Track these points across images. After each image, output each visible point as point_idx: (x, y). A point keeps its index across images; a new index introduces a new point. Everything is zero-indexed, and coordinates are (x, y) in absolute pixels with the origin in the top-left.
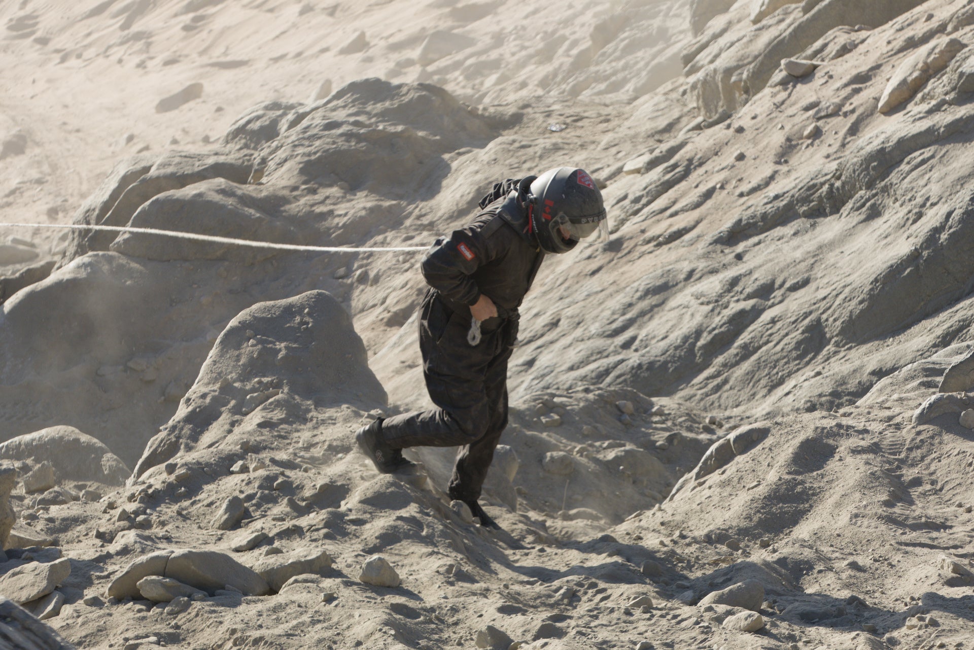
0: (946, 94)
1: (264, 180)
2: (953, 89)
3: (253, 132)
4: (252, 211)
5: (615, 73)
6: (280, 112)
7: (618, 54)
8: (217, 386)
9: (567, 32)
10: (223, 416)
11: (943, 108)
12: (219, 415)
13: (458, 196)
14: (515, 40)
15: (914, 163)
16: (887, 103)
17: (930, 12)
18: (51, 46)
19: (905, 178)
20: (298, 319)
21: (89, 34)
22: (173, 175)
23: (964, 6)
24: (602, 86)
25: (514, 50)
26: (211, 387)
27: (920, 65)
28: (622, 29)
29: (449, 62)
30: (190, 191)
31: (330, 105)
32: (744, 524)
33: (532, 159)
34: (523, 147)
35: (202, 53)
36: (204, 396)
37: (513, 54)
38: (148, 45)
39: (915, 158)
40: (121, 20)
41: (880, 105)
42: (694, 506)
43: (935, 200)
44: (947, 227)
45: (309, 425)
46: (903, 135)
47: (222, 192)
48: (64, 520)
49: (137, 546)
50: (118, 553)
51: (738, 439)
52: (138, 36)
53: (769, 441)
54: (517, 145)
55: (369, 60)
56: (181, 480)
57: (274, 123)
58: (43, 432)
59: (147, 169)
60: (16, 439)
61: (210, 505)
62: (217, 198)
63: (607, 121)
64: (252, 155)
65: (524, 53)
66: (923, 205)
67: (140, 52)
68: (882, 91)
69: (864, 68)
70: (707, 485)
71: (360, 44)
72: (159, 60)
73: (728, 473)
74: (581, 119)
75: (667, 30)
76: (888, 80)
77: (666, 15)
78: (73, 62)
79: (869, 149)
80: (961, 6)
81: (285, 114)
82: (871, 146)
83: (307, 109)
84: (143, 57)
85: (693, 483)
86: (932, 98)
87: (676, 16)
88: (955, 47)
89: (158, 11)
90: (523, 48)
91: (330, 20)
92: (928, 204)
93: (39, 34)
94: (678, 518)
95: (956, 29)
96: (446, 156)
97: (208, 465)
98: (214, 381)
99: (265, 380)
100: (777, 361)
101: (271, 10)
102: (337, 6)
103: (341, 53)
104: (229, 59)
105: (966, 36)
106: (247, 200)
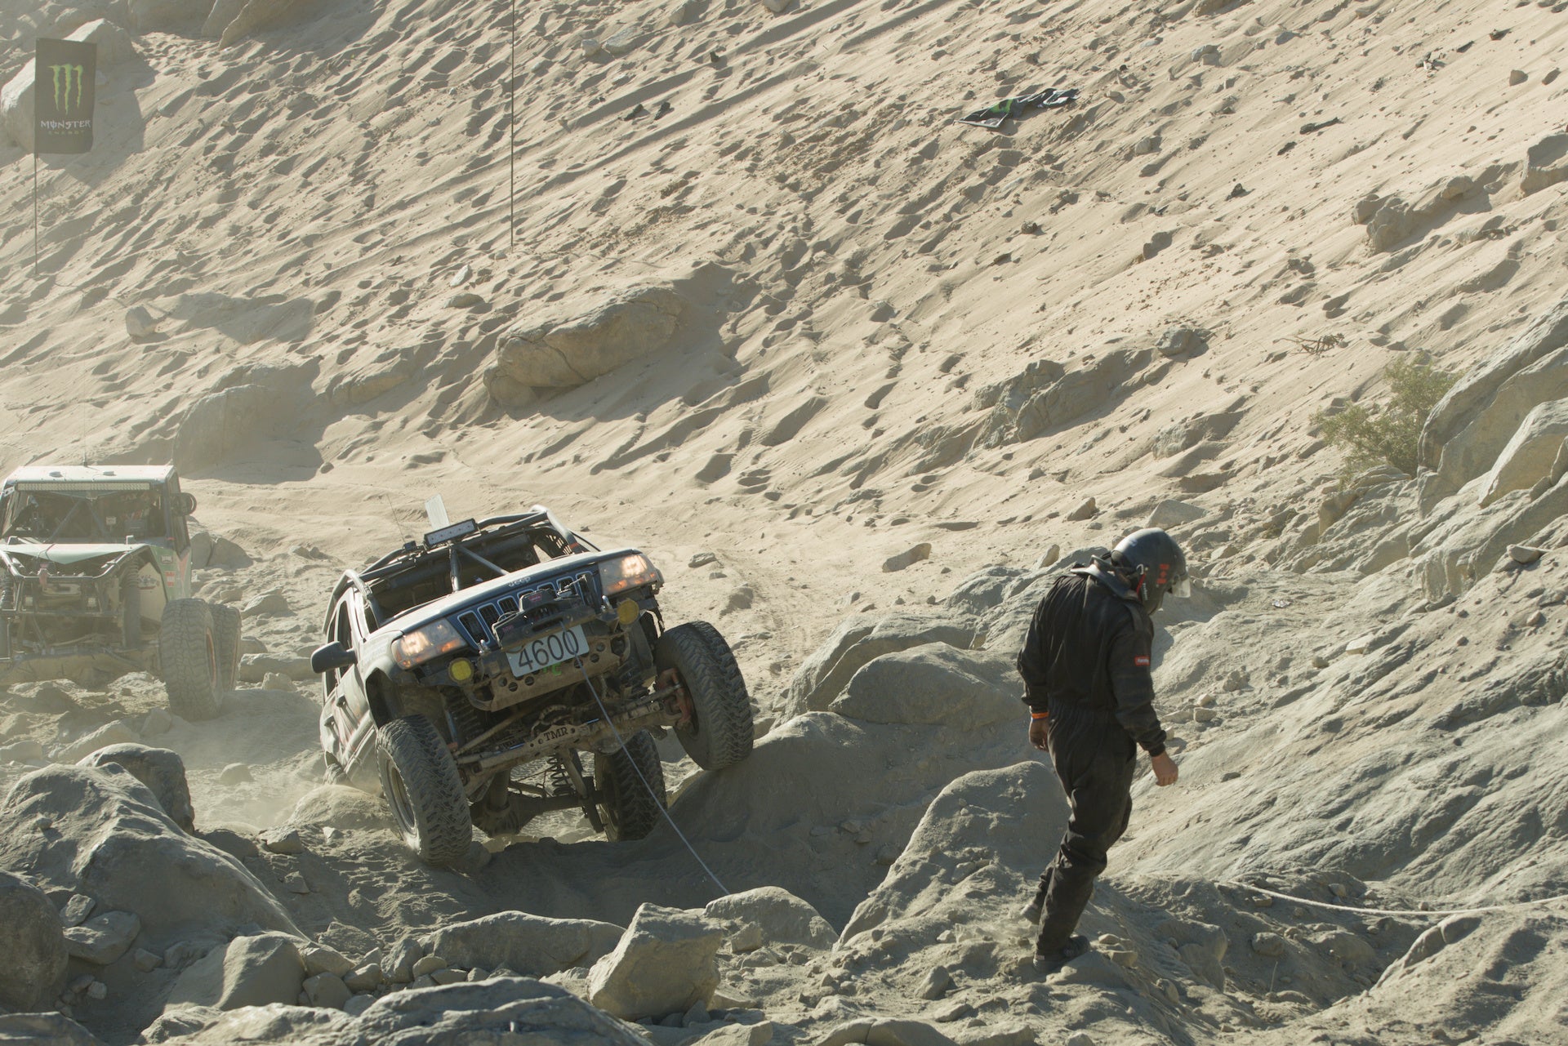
1: (985, 646)
3: (976, 596)
4: (972, 676)
5: (1342, 551)
6: (1003, 578)
7: (1345, 531)
8: (927, 854)
9: (1296, 507)
10: (933, 884)
12: (928, 883)
13: (1179, 669)
14: (1244, 512)
18: (782, 501)
20: (1011, 789)
21: (820, 491)
22: (895, 637)
24: (1329, 563)
25: (1243, 522)
26: (921, 855)
28: (1350, 507)
30: (910, 654)
32: (1452, 1014)
33: (1255, 634)
34: (1246, 622)
35: (930, 514)
36: (914, 863)
37: (1241, 527)
38: (878, 503)
40: (853, 477)
42: (1402, 994)
45: (1018, 897)
47: (943, 656)
48: (768, 982)
49: (840, 1012)
50: (821, 1019)
51: (1449, 927)
52: (868, 495)
53: (1479, 931)
54: (1240, 620)
55: (1098, 527)
56: (887, 947)
57: (998, 588)
58: (753, 892)
59: (869, 630)
60: (726, 898)
61: (914, 974)
62: (938, 662)
63: (1332, 599)
64: (974, 620)
65: (1252, 526)
67: (870, 510)
70: (1416, 973)
71: (1089, 511)
72: (888, 519)
73: (1437, 962)
74: (1306, 596)
75: (1395, 509)
77: (1395, 494)
78: (802, 518)
81: (1009, 580)
83: (1032, 576)
84: (873, 515)
85: (1401, 971)
87: (1404, 495)
89: (890, 470)
90: (1252, 521)
91: (1060, 485)
93: (770, 489)
94: (1385, 1005)
96: (1169, 629)
97: (915, 933)
98: (925, 848)
99: (976, 849)
100: (1492, 849)
101: (1002, 474)
102: (1066, 473)
103: (1071, 518)
104: (957, 520)
106: (968, 665)
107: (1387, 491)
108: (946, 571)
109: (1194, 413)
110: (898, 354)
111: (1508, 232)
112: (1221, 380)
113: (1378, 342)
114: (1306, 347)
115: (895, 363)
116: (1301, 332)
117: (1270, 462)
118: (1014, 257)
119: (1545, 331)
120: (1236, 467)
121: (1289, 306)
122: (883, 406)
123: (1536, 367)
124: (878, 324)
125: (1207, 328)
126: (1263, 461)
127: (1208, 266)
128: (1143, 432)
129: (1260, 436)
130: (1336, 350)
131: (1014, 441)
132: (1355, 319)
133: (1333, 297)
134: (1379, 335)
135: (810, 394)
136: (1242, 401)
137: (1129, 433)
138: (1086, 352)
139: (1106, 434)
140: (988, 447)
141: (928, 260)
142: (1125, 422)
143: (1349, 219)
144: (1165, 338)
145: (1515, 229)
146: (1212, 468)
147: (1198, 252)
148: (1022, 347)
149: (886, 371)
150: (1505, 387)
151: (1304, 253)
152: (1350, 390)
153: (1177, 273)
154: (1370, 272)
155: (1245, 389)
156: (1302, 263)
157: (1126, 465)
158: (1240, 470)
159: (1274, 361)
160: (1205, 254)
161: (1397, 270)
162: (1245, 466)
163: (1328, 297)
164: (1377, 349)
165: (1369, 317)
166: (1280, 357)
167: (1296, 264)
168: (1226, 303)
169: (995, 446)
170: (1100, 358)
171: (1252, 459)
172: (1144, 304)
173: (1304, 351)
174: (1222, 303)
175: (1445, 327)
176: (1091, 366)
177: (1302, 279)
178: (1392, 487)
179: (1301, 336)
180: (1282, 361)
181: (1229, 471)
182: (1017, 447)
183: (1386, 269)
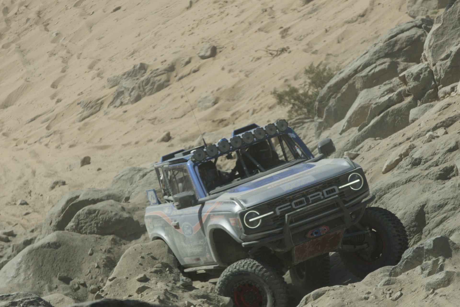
0: (407, 166)
1: (130, 201)
2: (410, 164)
3: (124, 180)
4: (125, 214)
6: (135, 172)
11: (406, 172)
15: (394, 193)
16: (386, 169)
17: (405, 133)
18: (11, 137)
19: (390, 199)
22: (90, 199)
23: (418, 131)
27: (399, 154)
30: (99, 206)
35: (88, 142)
38: (61, 138)
39: (394, 192)
40: (46, 124)
41: (383, 170)
43: (401, 209)
44: (404, 219)
46: (389, 183)
47: (112, 206)
51: (314, 294)
52: (55, 133)
57: (134, 176)
59: (77, 197)
64: (123, 190)
66: (396, 210)
67: (57, 140)
68: (384, 164)
69: (377, 156)
71: (168, 138)
72: (67, 145)
75: (307, 135)
76: (386, 160)
78: (22, 145)
79: (376, 188)
80: (416, 130)
81: (138, 173)
82: (377, 187)
83: (148, 170)
84: (59, 143)
86: (402, 168)
87: (312, 129)
88: (412, 147)
91: (152, 126)
92: (398, 210)
93: (4, 131)
95: (414, 140)
101: (123, 121)
102: (155, 118)
103: (158, 142)
104: (102, 144)
105: (417, 142)
106: (123, 209)
107: (304, 128)
108: (99, 169)
109: (216, 88)
110: (65, 61)
113: (305, 51)
115: (65, 65)
116: (269, 46)
117: (254, 112)
118: (122, 9)
119: (367, 57)
120: (238, 116)
121: (262, 33)
122: (59, 88)
123: (364, 73)
124: (55, 45)
125: (223, 44)
126: (251, 112)
127: (222, 13)
128: (192, 98)
129: (249, 99)
130: (285, 54)
131: (127, 104)
132: (295, 39)
133: (285, 27)
134: (306, 47)
135: (22, 82)
136: (240, 81)
137: (185, 99)
138: (163, 58)
139: (174, 99)
140: (115, 107)
141: (78, 10)
142: (183, 93)
144: (202, 50)
146: (227, 115)
147: (216, 5)
148: (129, 56)
149: (60, 69)
150: (351, 82)
151: (270, 5)
152: (293, 75)
153: (206, 16)
154: (302, 14)
155: (242, 75)
156: (269, 10)
157: (184, 115)
158: (240, 116)
159: (256, 61)
160: (221, 6)
161: (316, 13)
162: (243, 114)
163: (282, 28)
164: (306, 54)
165: (302, 37)
166: (259, 59)
167: (266, 11)
168: (231, 31)
169: (118, 107)
170: (169, 61)
171: (246, 110)
172: (191, 32)
173: (270, 55)
174: (229, 32)
175: (339, 42)
176: (166, 66)
177: (269, 19)
178: (306, 125)
179: (269, 48)
180: (260, 61)
181: (235, 117)
182: (129, 107)
183: (310, 13)
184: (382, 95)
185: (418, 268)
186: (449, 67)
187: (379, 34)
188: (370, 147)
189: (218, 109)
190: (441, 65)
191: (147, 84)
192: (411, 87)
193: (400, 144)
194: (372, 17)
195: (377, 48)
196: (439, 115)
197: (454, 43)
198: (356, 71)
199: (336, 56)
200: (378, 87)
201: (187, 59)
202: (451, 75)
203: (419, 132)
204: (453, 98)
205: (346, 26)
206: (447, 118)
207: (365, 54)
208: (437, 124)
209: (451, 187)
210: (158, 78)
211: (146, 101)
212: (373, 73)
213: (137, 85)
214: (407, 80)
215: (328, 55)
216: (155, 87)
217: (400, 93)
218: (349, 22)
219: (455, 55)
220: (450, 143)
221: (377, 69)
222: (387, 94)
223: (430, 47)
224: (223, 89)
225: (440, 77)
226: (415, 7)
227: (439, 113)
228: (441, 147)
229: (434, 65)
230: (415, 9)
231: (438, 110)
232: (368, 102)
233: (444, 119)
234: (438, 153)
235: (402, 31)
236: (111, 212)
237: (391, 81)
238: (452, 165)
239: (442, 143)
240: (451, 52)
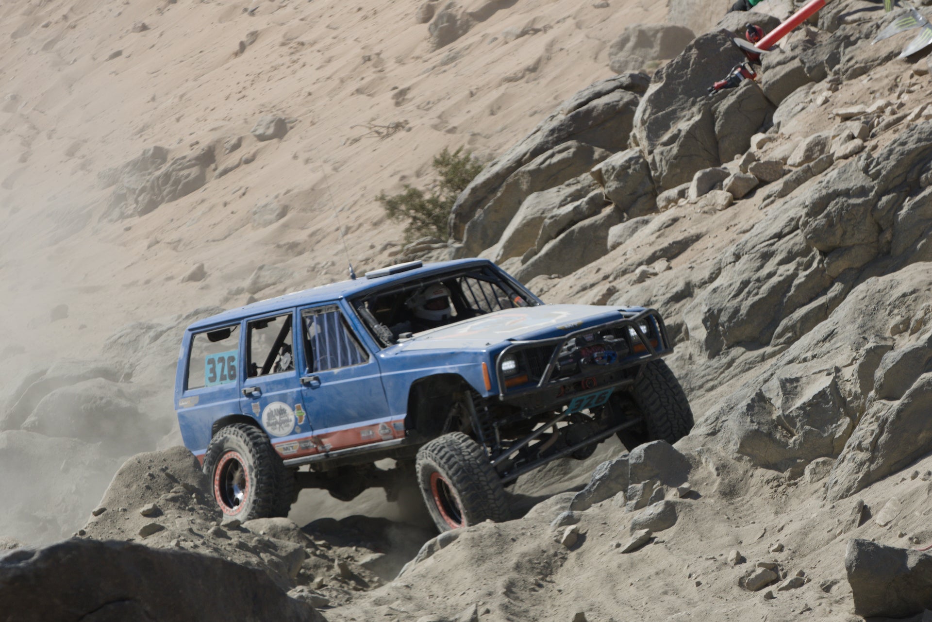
1: (132, 379)
3: (123, 345)
4: (124, 402)
6: (143, 331)
14: (326, 273)
17: (599, 267)
22: (65, 376)
23: (622, 264)
29: (274, 291)
30: (79, 387)
31: (181, 325)
47: (102, 388)
51: (442, 539)
55: (206, 288)
57: (139, 338)
59: (44, 372)
62: (99, 392)
64: (122, 361)
67: (12, 277)
70: (423, 566)
71: (198, 275)
72: (28, 285)
80: (619, 263)
81: (147, 332)
83: (164, 328)
85: (413, 566)
91: (174, 253)
95: (615, 279)
101: (124, 244)
102: (179, 241)
103: (183, 281)
104: (89, 284)
105: (621, 283)
106: (120, 393)
107: (431, 257)
108: (83, 327)
109: (283, 191)
110: (27, 143)
111: (545, 29)
112: (307, 161)
113: (435, 127)
114: (378, 133)
115: (26, 149)
116: (373, 119)
117: (348, 230)
118: (125, 54)
119: (539, 139)
120: (319, 237)
121: (363, 97)
122: (16, 188)
123: (533, 165)
124: (9, 115)
125: (295, 116)
126: (343, 229)
127: (294, 62)
128: (242, 206)
129: (340, 208)
130: (402, 134)
131: (131, 216)
132: (418, 107)
133: (401, 88)
134: (436, 121)
136: (325, 178)
137: (230, 208)
138: (193, 139)
139: (211, 208)
140: (111, 221)
141: (49, 57)
142: (227, 198)
143: (414, 19)
144: (259, 125)
145: (551, 27)
146: (301, 236)
147: (285, 49)
148: (136, 134)
149: (18, 157)
150: (510, 179)
151: (377, 49)
152: (415, 169)
153: (268, 67)
154: (431, 66)
155: (328, 169)
156: (374, 59)
157: (229, 235)
158: (324, 237)
159: (351, 144)
160: (292, 50)
161: (453, 64)
162: (328, 234)
163: (395, 88)
164: (437, 133)
165: (430, 105)
166: (356, 140)
167: (369, 59)
168: (310, 94)
169: (117, 221)
170: (204, 143)
171: (334, 228)
172: (241, 95)
173: (376, 135)
174: (306, 94)
175: (492, 113)
176: (197, 151)
177: (374, 72)
178: (434, 253)
179: (373, 123)
180: (358, 144)
181: (315, 238)
182: (136, 220)
183: (444, 63)
184: (563, 204)
185: (620, 495)
186: (676, 157)
187: (560, 100)
188: (541, 290)
189: (285, 226)
190: (662, 153)
191: (166, 182)
192: (611, 189)
193: (592, 285)
194: (550, 71)
195: (555, 123)
196: (659, 237)
197: (685, 116)
198: (520, 163)
199: (487, 137)
200: (555, 189)
201: (234, 141)
202: (678, 170)
203: (624, 266)
204: (682, 209)
205: (505, 86)
206: (671, 242)
207: (535, 133)
208: (655, 253)
209: (677, 360)
210: (185, 172)
211: (165, 210)
212: (550, 165)
213: (148, 184)
214: (605, 177)
215: (474, 135)
216: (180, 187)
217: (592, 199)
218: (509, 80)
219: (685, 137)
220: (676, 285)
221: (555, 160)
222: (572, 201)
223: (643, 122)
224: (296, 191)
225: (661, 174)
226: (622, 56)
227: (658, 233)
228: (661, 292)
229: (650, 152)
230: (622, 59)
231: (656, 228)
232: (538, 215)
233: (666, 244)
234: (656, 301)
235: (598, 95)
236: (101, 399)
237: (579, 178)
238: (679, 321)
239: (662, 284)
240: (680, 131)
